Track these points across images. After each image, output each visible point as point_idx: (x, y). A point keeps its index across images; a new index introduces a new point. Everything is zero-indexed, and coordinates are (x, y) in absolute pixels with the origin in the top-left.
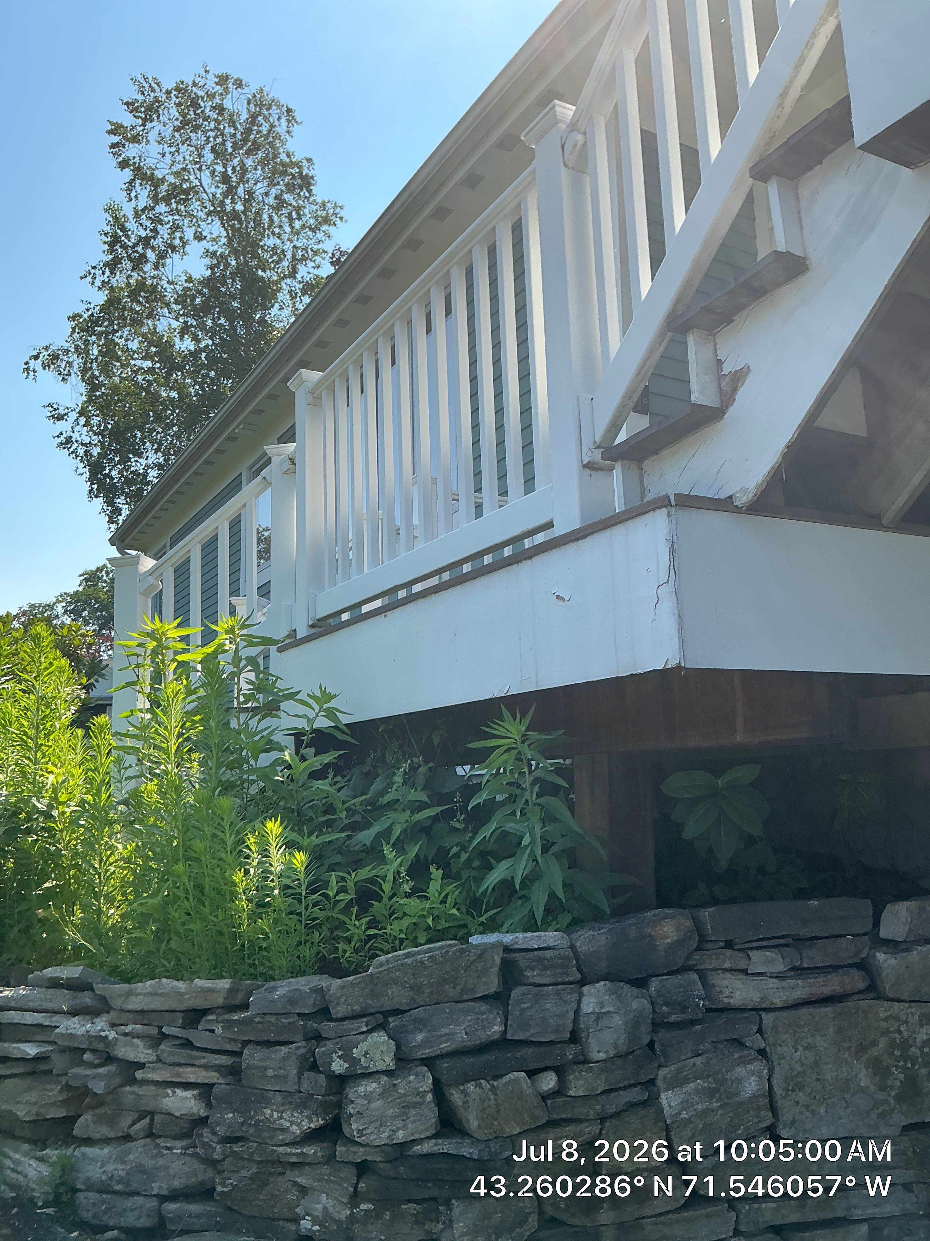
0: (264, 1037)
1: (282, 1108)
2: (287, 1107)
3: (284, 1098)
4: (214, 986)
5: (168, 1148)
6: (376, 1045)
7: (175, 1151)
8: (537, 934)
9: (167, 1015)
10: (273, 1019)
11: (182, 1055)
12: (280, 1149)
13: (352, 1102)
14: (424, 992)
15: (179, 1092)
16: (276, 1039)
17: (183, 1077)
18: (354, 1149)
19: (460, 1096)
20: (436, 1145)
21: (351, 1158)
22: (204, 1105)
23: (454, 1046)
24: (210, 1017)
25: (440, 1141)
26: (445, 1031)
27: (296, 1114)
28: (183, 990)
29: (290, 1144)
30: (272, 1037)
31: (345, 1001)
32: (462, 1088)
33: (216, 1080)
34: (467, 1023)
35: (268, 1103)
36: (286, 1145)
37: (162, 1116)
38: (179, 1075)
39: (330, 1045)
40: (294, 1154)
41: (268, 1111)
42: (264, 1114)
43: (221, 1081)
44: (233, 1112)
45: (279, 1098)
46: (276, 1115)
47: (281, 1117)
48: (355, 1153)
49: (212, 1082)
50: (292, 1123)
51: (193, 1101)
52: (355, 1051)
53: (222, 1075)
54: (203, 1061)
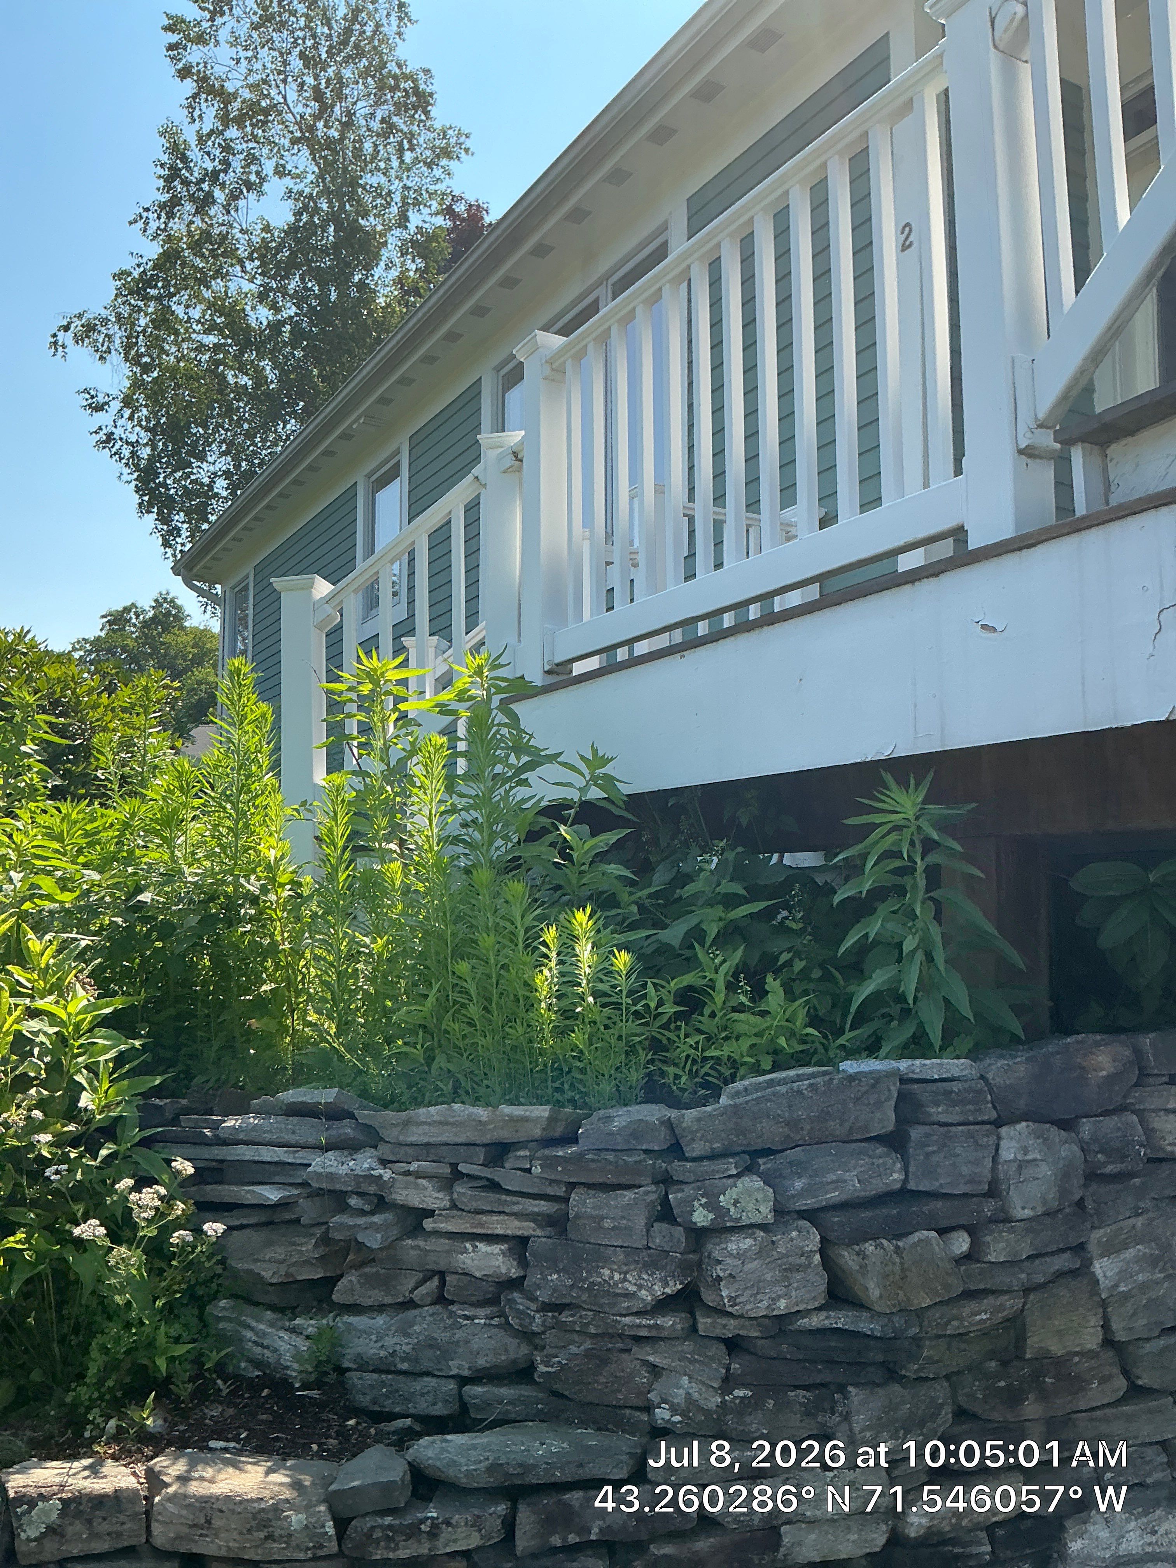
0: (598, 1179)
1: (625, 1268)
2: (632, 1267)
3: (627, 1255)
4: (528, 1113)
5: (466, 1317)
6: (749, 1193)
7: (476, 1321)
8: (939, 1061)
9: (462, 1149)
10: (611, 1157)
11: (487, 1200)
12: (627, 1320)
13: (719, 1262)
14: (802, 1128)
15: (482, 1247)
16: (615, 1181)
17: (488, 1228)
18: (723, 1321)
19: (855, 1258)
20: (827, 1318)
21: (718, 1332)
22: (515, 1263)
23: (844, 1197)
24: (521, 1153)
25: (833, 1314)
26: (831, 1177)
27: (645, 1277)
28: (484, 1119)
29: (638, 1314)
30: (610, 1178)
31: (703, 1136)
32: (856, 1248)
33: (531, 1232)
34: (859, 1169)
35: (607, 1262)
36: (632, 1314)
37: (457, 1277)
38: (481, 1225)
39: (689, 1190)
40: (644, 1326)
41: (607, 1272)
42: (600, 1275)
43: (539, 1233)
44: (558, 1272)
45: (620, 1256)
46: (617, 1277)
47: (625, 1280)
48: (725, 1326)
49: (526, 1234)
50: (640, 1287)
51: (500, 1258)
52: (722, 1198)
53: (540, 1226)
54: (516, 1208)
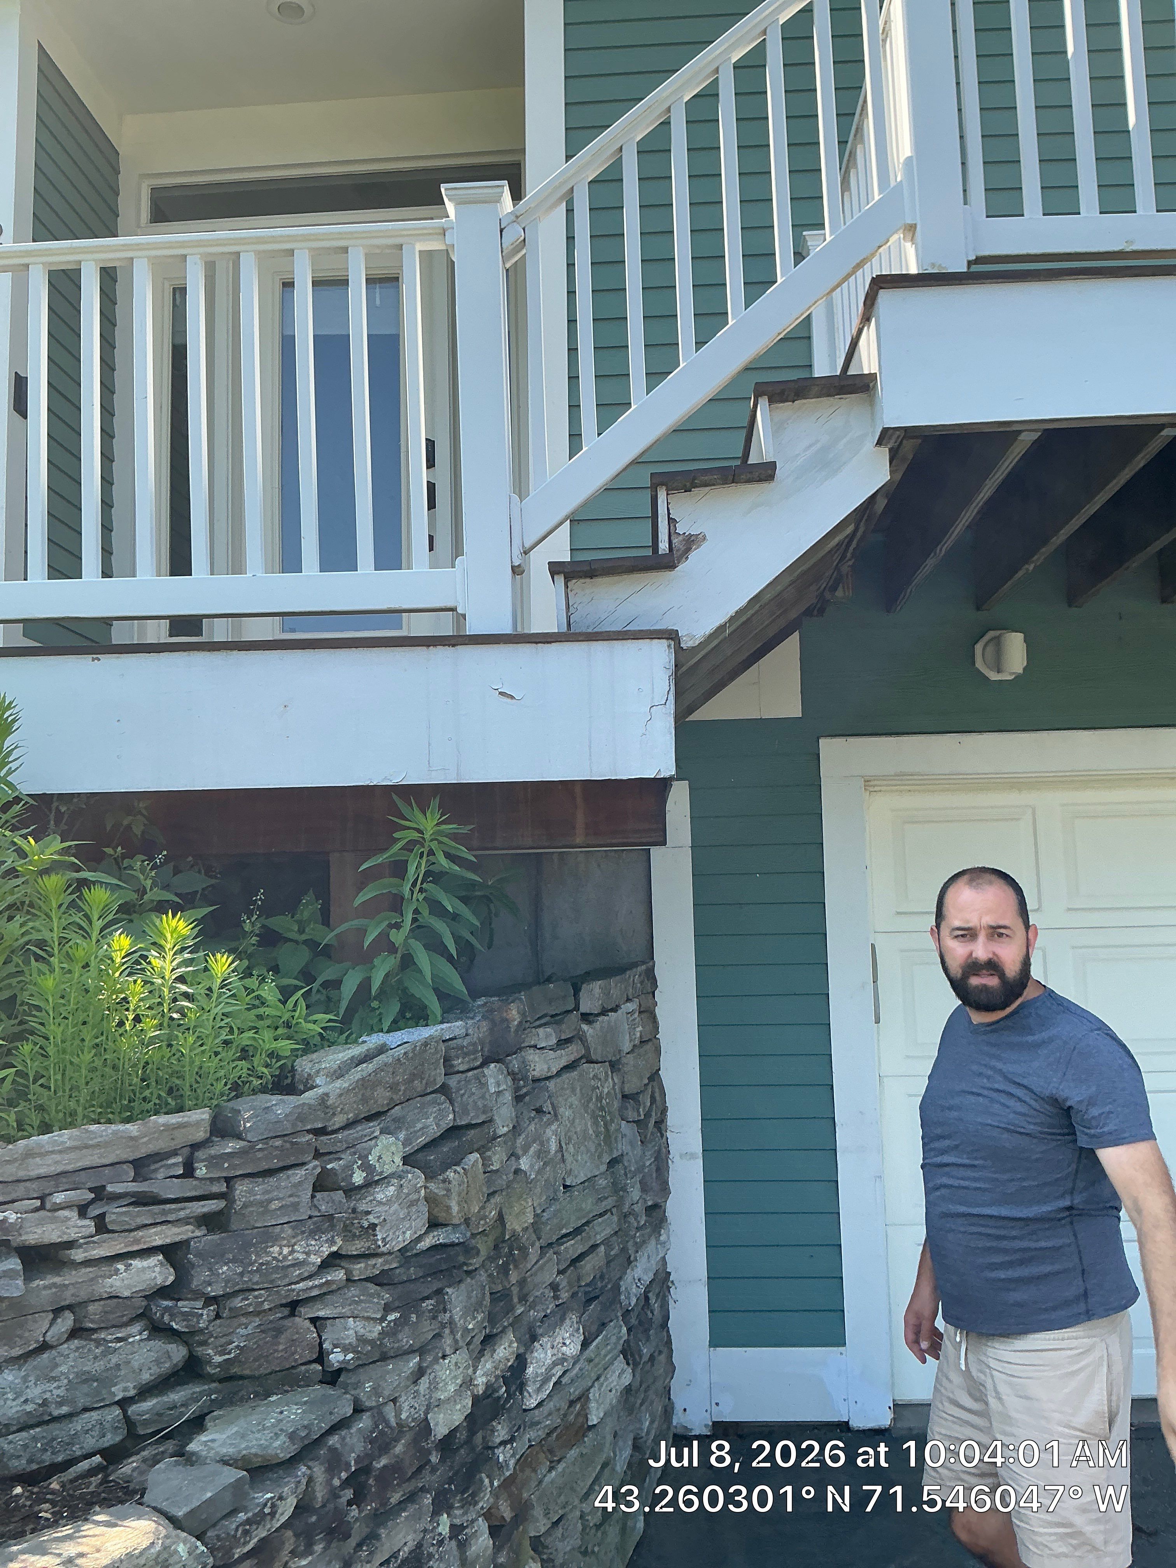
0: (265, 1166)
1: (293, 1241)
2: (300, 1237)
3: (293, 1228)
4: (186, 1119)
5: (119, 1340)
6: (387, 1147)
7: (131, 1340)
8: (449, 1025)
9: (107, 1171)
10: (278, 1143)
11: (143, 1214)
12: (301, 1285)
13: (368, 1213)
14: (400, 1090)
15: (136, 1263)
16: (281, 1164)
17: (143, 1243)
18: (372, 1262)
19: (441, 1185)
20: (434, 1237)
21: (369, 1273)
22: (172, 1270)
23: (428, 1140)
24: (172, 1161)
25: (436, 1233)
26: (419, 1126)
27: (313, 1243)
28: (136, 1134)
29: (310, 1277)
30: (275, 1163)
31: (342, 1109)
32: (441, 1178)
33: (190, 1235)
34: (434, 1115)
35: (276, 1240)
36: (303, 1280)
37: (102, 1303)
38: (137, 1241)
39: (347, 1157)
40: (316, 1286)
41: (276, 1249)
42: (268, 1254)
43: (198, 1233)
44: (226, 1264)
45: (288, 1231)
46: (286, 1251)
47: (292, 1252)
48: (374, 1266)
49: (185, 1237)
50: (308, 1254)
51: (157, 1269)
52: (370, 1158)
53: (199, 1227)
54: (182, 1214)
